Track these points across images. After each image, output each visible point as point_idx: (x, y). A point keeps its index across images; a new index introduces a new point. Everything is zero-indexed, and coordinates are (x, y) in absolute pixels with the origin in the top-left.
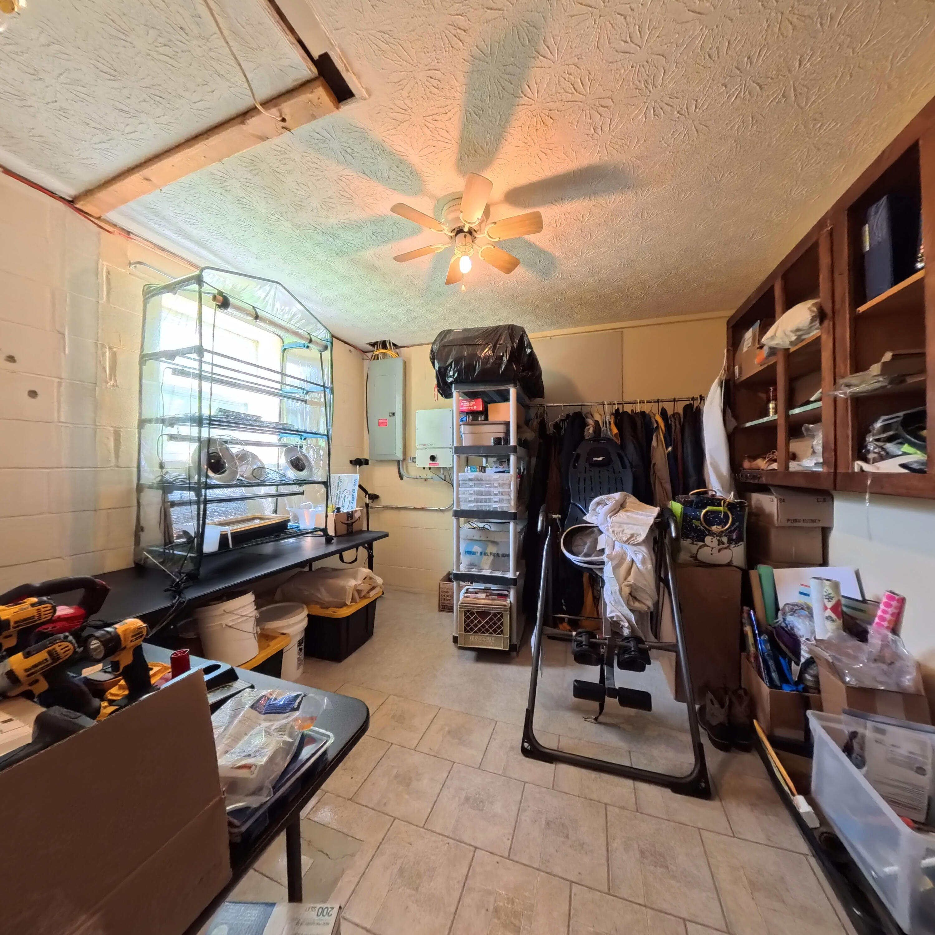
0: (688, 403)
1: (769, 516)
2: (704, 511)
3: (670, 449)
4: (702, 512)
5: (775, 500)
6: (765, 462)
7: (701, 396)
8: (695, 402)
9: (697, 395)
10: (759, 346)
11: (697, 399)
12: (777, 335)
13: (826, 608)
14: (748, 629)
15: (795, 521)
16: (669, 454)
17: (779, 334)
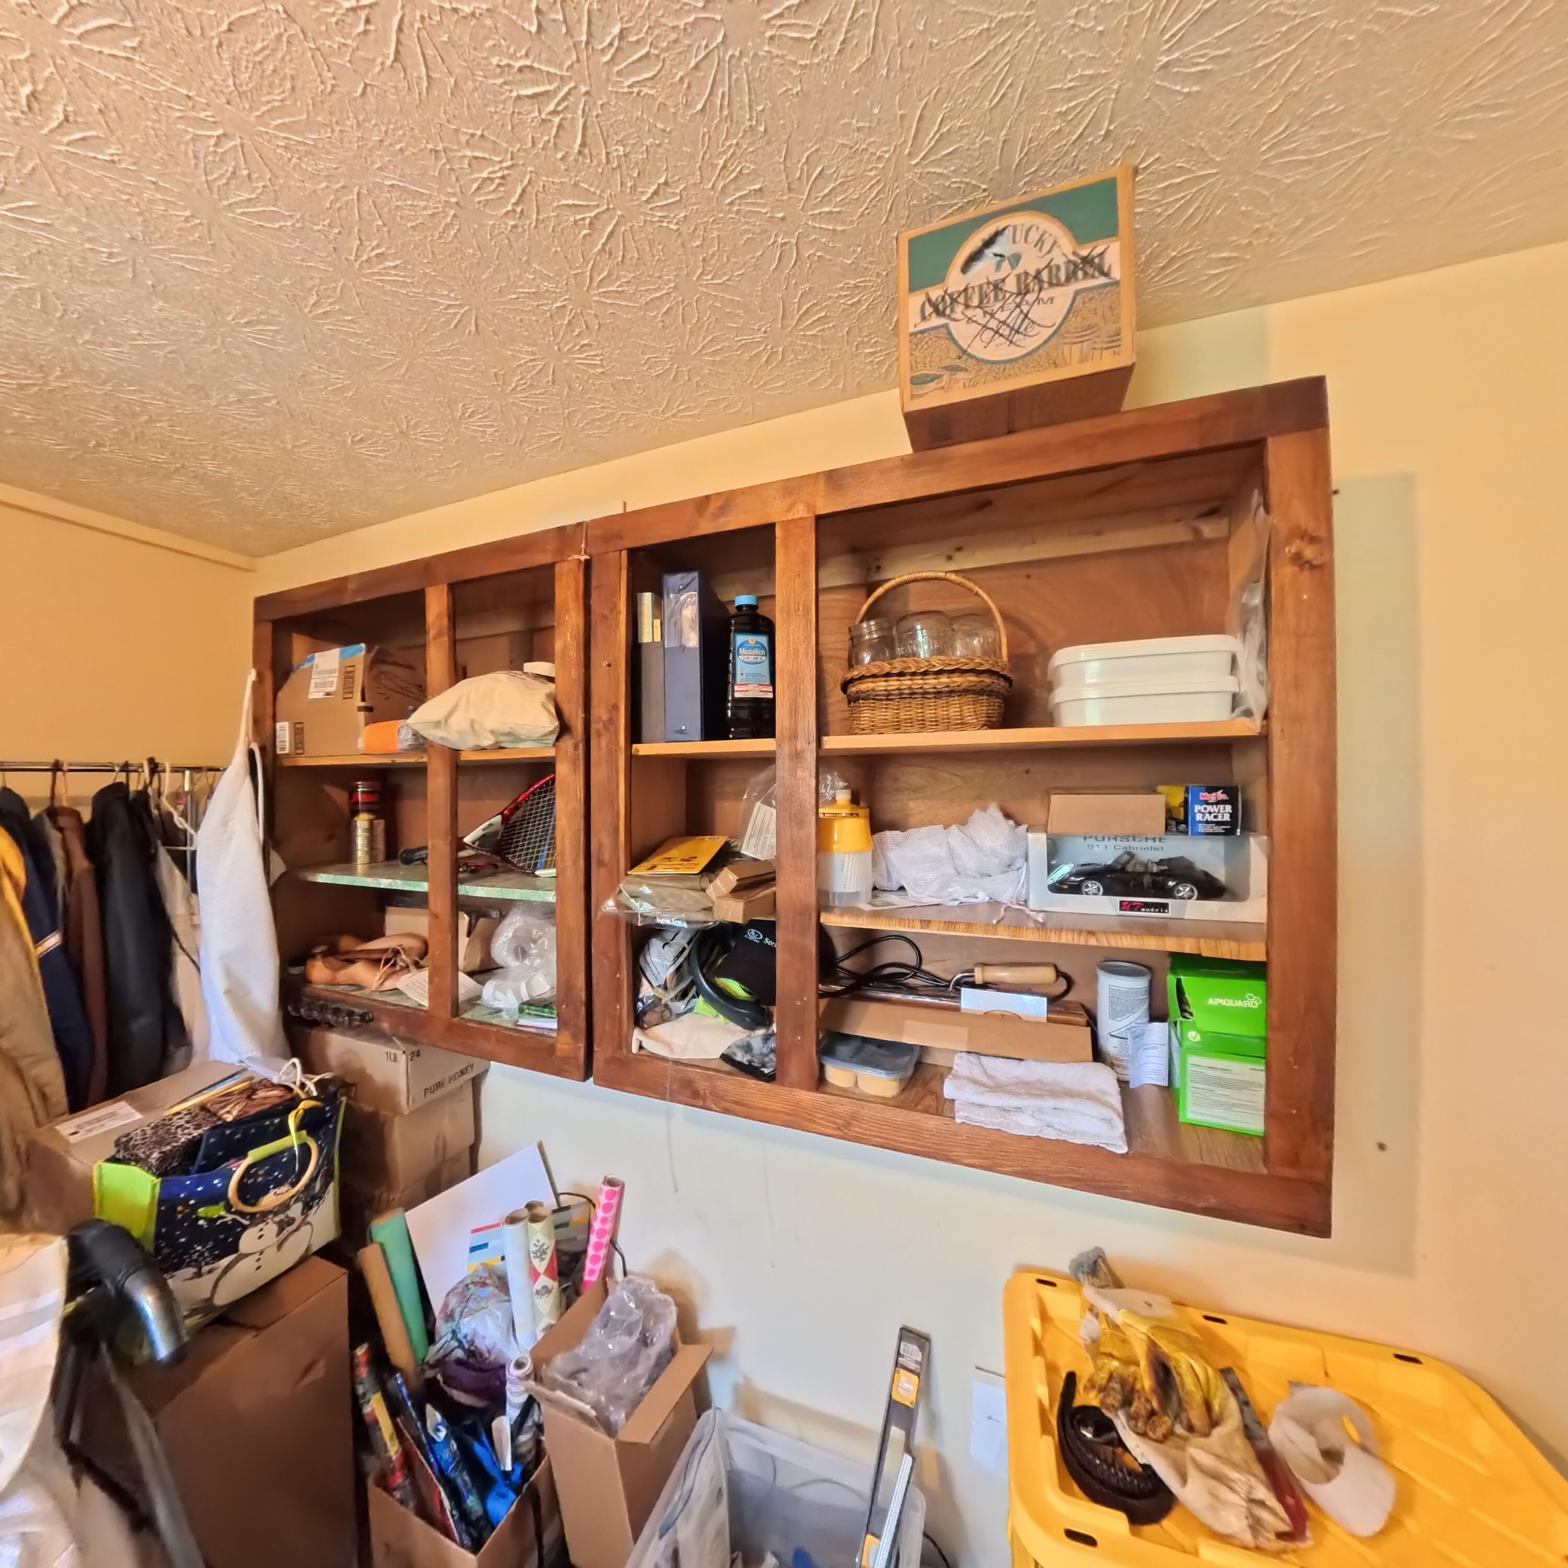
0: (106, 780)
1: (387, 1094)
2: (239, 1169)
3: (53, 941)
4: (230, 1174)
5: (402, 1059)
6: (379, 975)
7: (151, 761)
8: (133, 776)
9: (139, 758)
10: (362, 704)
11: (138, 769)
12: (452, 721)
13: (535, 1275)
14: (375, 1406)
15: (439, 1085)
16: (45, 960)
17: (459, 722)
